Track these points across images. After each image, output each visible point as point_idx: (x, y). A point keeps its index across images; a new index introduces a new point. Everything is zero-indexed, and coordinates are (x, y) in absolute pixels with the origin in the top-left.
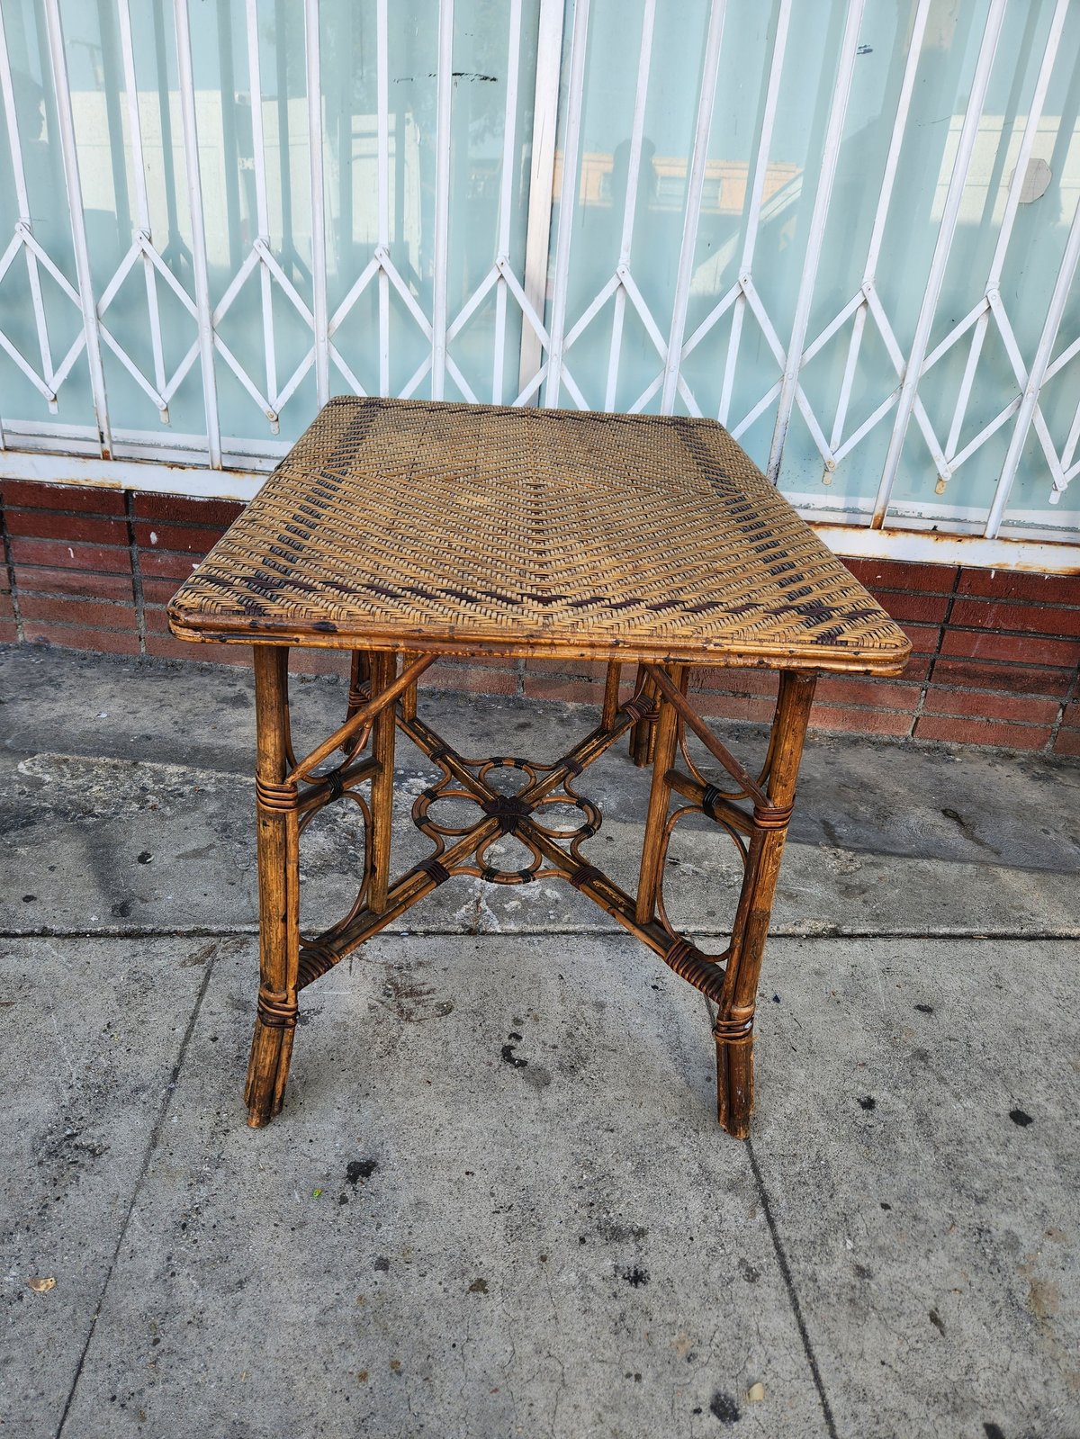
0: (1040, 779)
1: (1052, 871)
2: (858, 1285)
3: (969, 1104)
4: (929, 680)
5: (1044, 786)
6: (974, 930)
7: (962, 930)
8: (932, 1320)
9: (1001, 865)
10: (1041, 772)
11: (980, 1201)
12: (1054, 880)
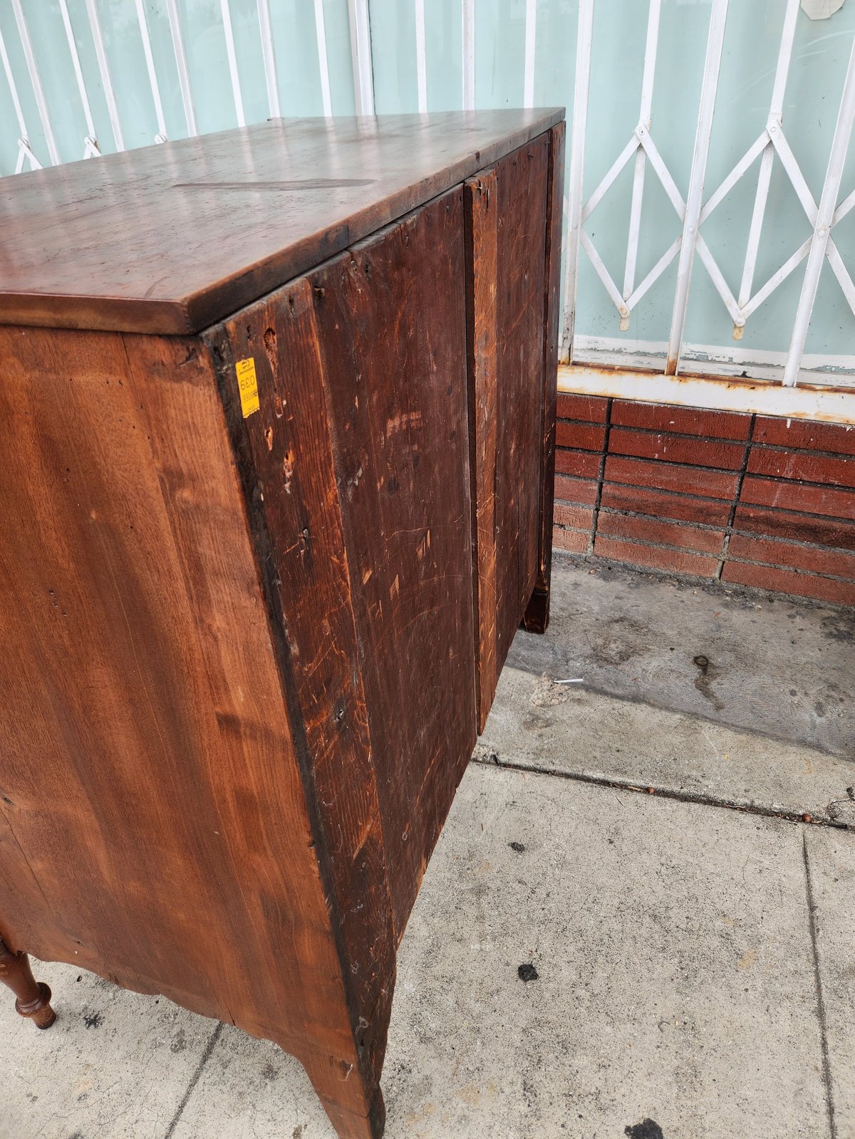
0: (835, 636)
1: (764, 735)
2: (257, 1082)
3: (488, 946)
4: (732, 526)
5: (835, 645)
6: (629, 781)
7: (617, 778)
8: (294, 1134)
9: (712, 720)
10: (842, 628)
11: (424, 1040)
12: (758, 743)
